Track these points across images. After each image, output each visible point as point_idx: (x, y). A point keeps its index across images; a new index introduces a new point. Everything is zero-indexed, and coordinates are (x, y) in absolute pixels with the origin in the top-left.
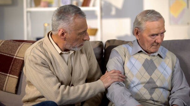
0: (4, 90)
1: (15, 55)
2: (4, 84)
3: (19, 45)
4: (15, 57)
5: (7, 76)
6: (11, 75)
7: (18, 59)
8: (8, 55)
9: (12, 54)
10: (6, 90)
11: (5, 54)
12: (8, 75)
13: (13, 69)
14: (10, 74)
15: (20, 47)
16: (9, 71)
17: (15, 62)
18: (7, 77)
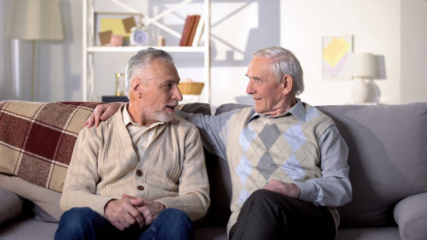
0: (47, 185)
1: (65, 128)
2: (47, 177)
3: (71, 111)
4: (63, 132)
5: (51, 163)
6: (57, 163)
7: (69, 135)
8: (53, 128)
9: (59, 126)
10: (51, 187)
11: (47, 126)
12: (53, 161)
13: (60, 152)
14: (56, 160)
15: (72, 114)
16: (55, 155)
17: (64, 141)
18: (52, 165)
